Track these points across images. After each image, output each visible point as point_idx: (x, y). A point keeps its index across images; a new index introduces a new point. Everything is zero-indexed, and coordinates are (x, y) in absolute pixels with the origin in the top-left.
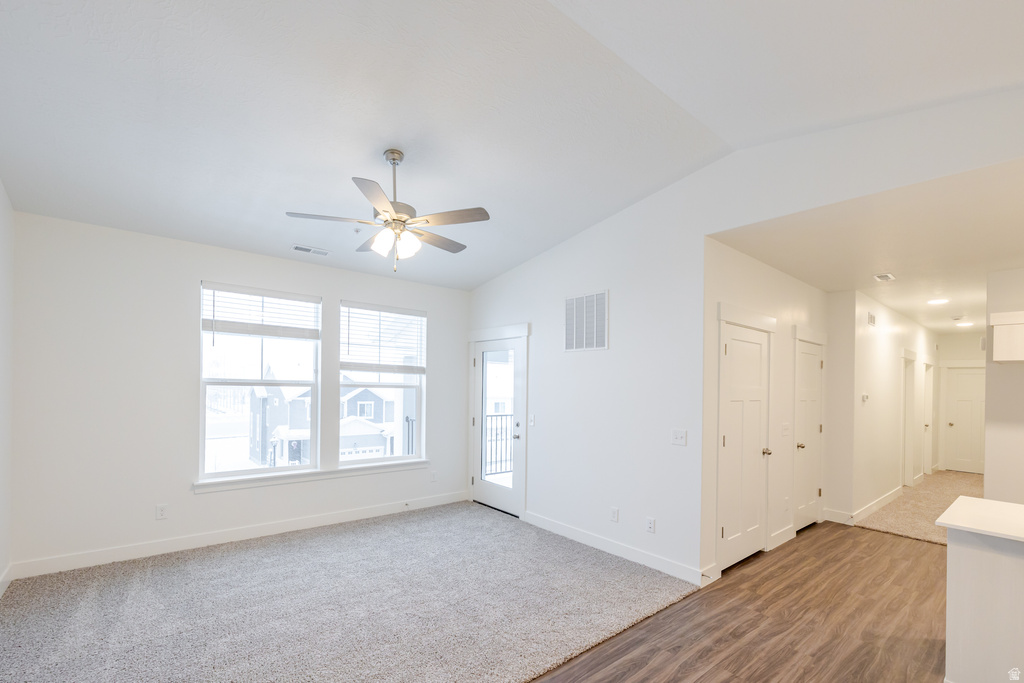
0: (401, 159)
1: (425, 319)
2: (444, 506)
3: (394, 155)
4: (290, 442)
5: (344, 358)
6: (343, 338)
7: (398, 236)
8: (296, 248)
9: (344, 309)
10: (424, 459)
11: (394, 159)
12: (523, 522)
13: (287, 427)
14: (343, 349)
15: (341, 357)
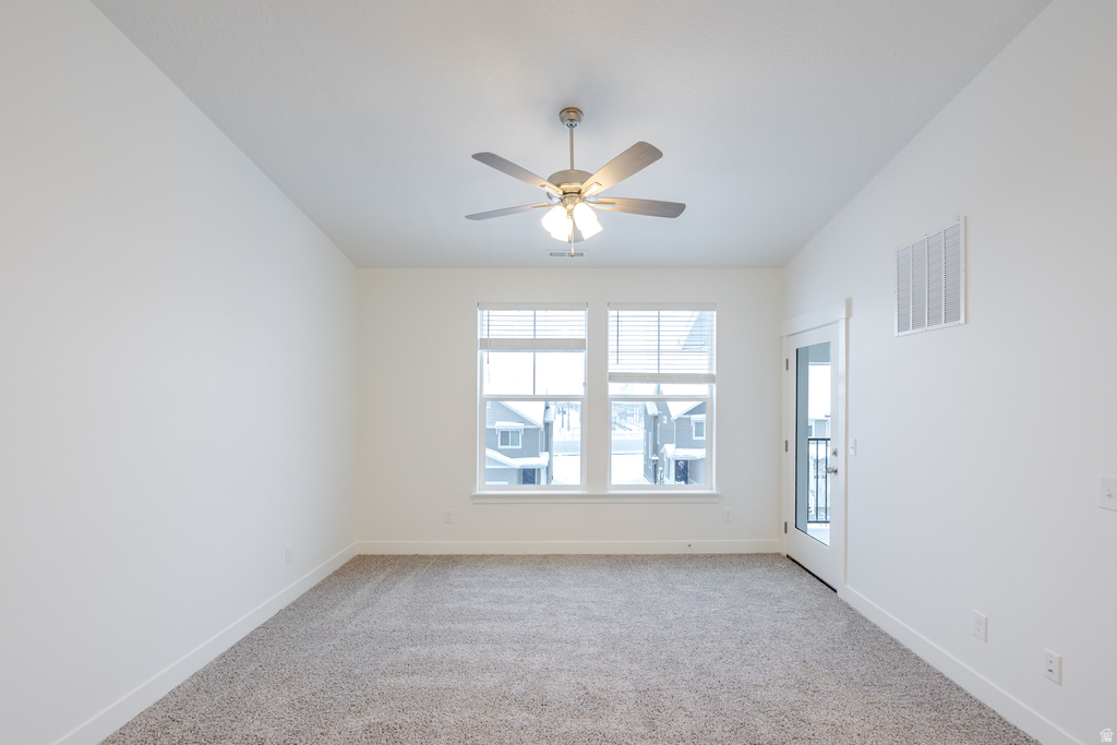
0: (579, 120)
1: (715, 313)
2: (740, 555)
3: (570, 115)
4: (677, 462)
5: (613, 367)
6: (612, 346)
7: (570, 213)
8: (551, 255)
9: (612, 313)
10: (714, 491)
11: (572, 120)
12: (840, 601)
13: (674, 445)
14: (612, 358)
15: (610, 367)
